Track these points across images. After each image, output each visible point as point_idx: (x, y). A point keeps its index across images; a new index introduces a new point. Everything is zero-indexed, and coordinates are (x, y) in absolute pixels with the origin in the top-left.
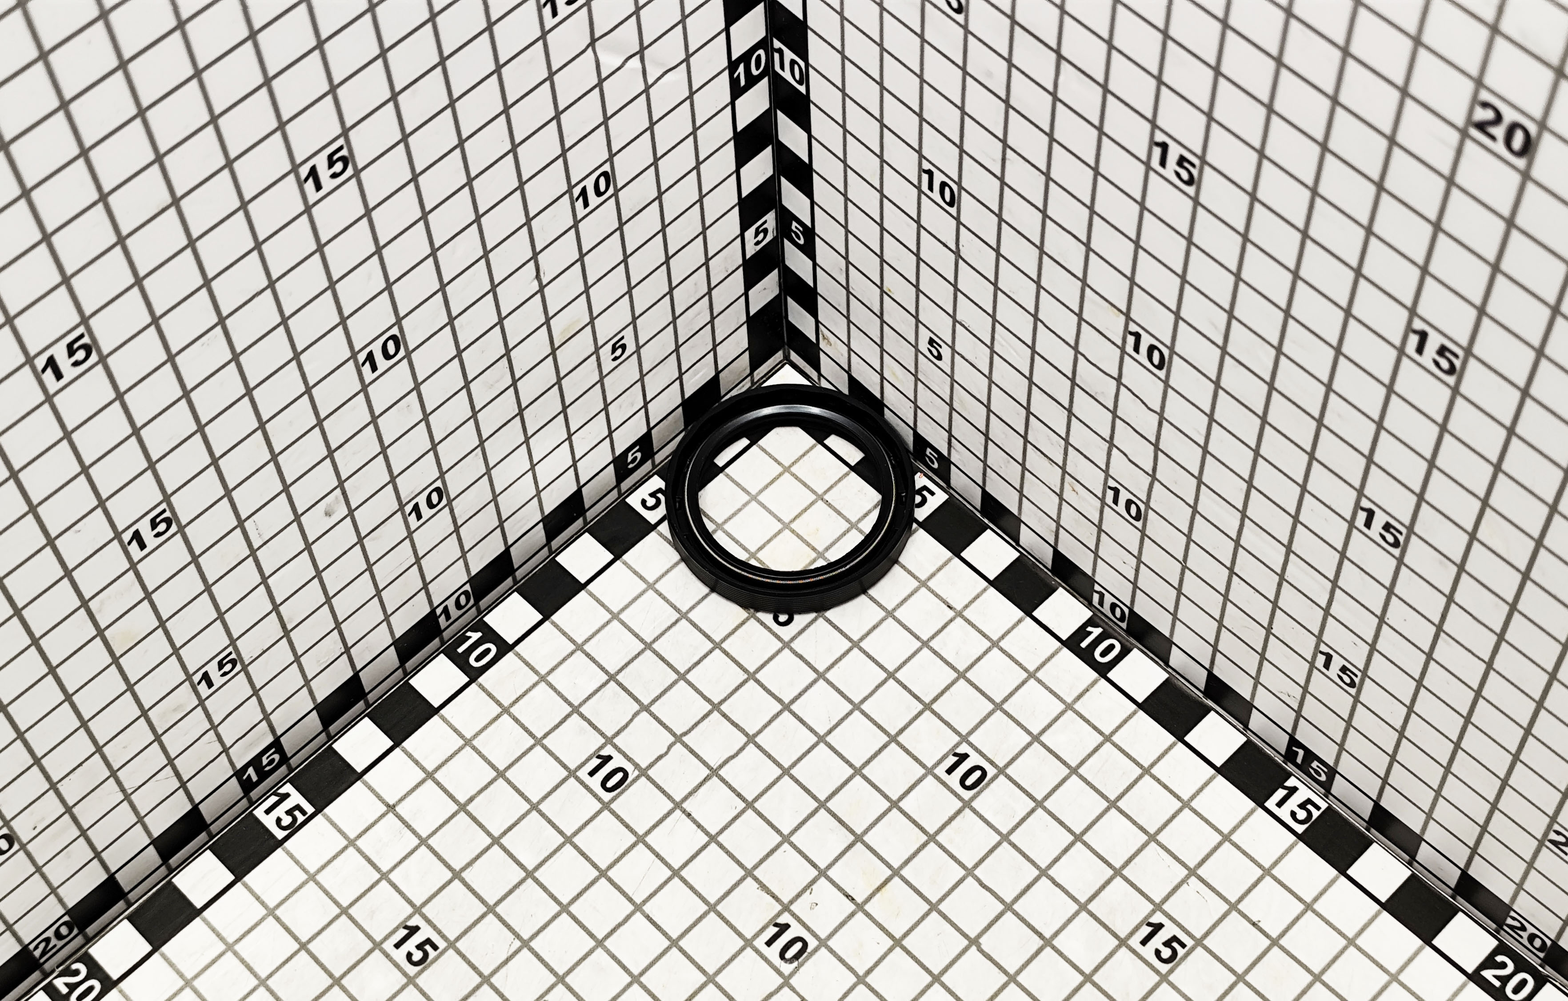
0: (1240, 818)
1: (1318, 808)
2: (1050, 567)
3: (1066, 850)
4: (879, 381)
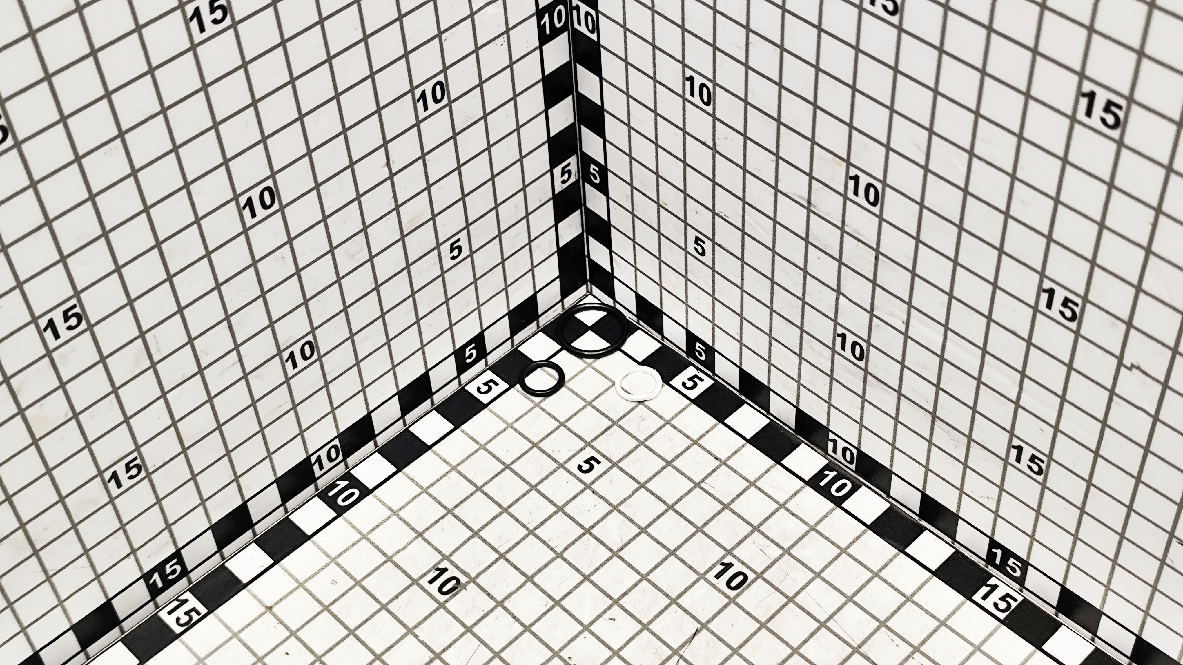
0: (953, 608)
1: (1016, 600)
2: (794, 428)
3: (812, 635)
4: (659, 292)
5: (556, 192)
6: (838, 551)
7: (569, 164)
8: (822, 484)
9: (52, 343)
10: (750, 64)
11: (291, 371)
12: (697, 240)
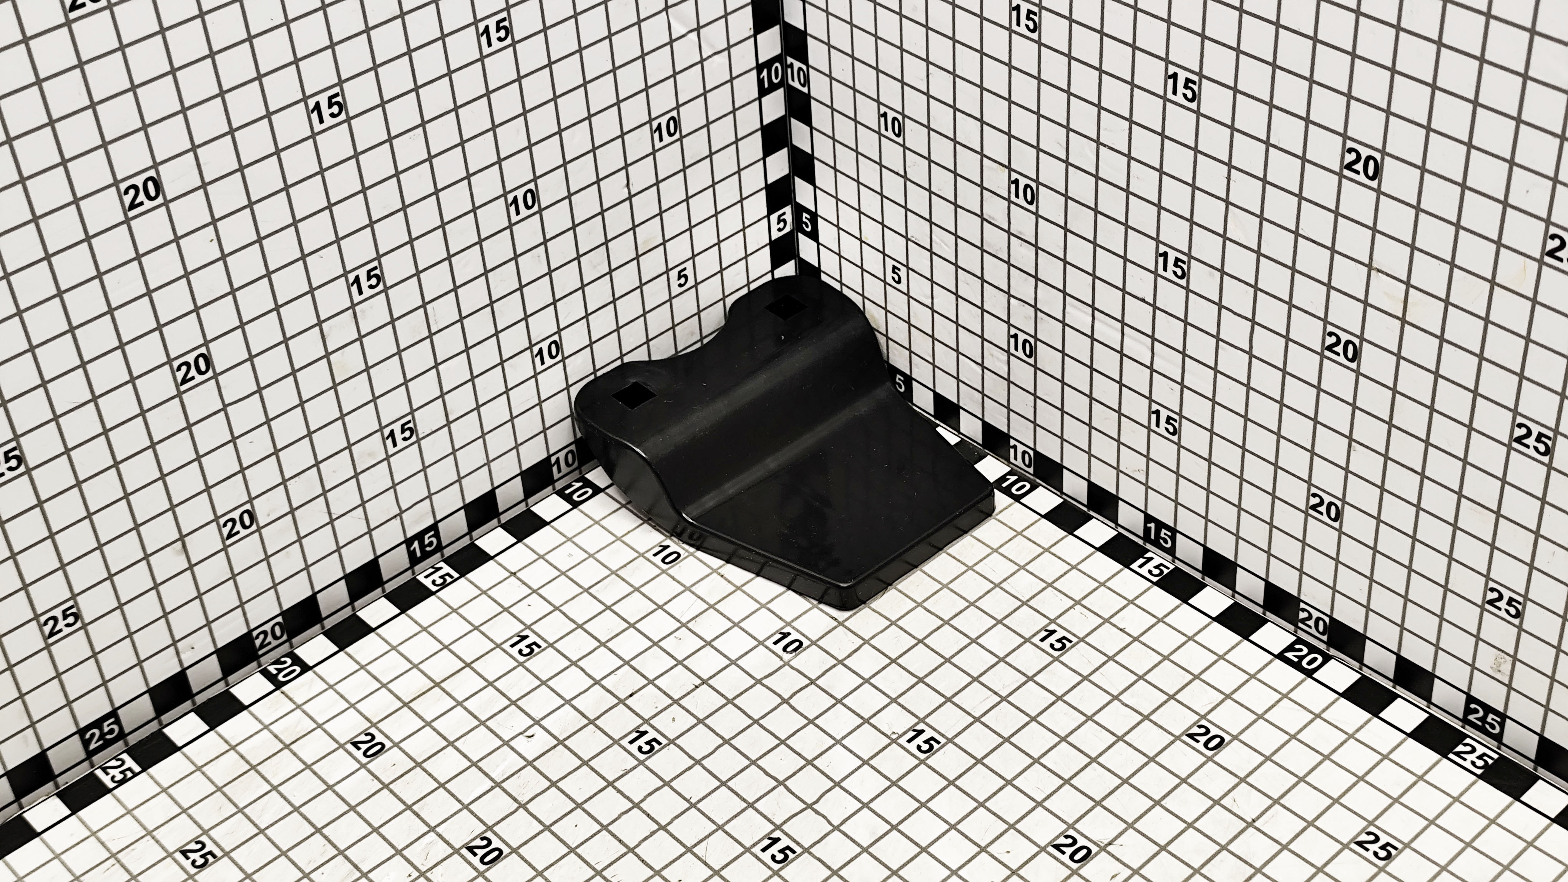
5: (773, 239)
6: (1015, 533)
7: (784, 214)
8: (1004, 485)
9: (357, 298)
10: (931, 93)
11: (539, 368)
12: (894, 267)
